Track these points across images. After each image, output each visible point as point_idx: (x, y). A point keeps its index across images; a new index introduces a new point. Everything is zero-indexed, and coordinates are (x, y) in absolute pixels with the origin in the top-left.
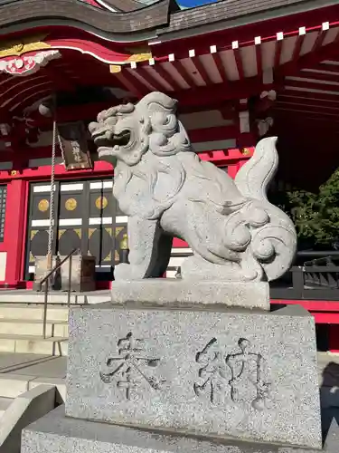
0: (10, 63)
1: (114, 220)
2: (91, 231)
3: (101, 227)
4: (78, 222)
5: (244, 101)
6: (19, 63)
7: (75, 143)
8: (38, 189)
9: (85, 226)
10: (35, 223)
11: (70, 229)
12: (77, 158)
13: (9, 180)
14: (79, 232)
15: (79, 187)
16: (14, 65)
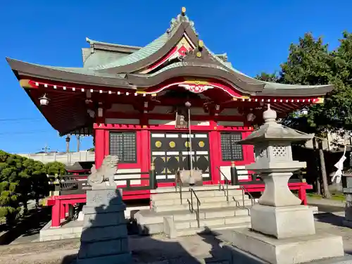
0: (192, 87)
1: (195, 153)
2: (184, 158)
3: (189, 156)
4: (177, 153)
5: (251, 109)
6: (197, 88)
7: (182, 116)
8: (154, 135)
9: (181, 156)
10: (154, 153)
11: (173, 157)
12: (182, 123)
13: (140, 130)
14: (178, 158)
15: (176, 136)
16: (194, 88)
